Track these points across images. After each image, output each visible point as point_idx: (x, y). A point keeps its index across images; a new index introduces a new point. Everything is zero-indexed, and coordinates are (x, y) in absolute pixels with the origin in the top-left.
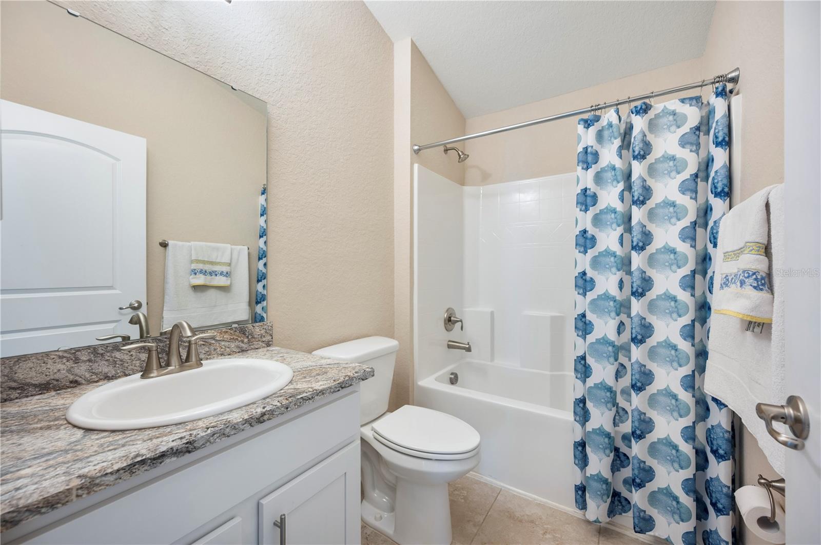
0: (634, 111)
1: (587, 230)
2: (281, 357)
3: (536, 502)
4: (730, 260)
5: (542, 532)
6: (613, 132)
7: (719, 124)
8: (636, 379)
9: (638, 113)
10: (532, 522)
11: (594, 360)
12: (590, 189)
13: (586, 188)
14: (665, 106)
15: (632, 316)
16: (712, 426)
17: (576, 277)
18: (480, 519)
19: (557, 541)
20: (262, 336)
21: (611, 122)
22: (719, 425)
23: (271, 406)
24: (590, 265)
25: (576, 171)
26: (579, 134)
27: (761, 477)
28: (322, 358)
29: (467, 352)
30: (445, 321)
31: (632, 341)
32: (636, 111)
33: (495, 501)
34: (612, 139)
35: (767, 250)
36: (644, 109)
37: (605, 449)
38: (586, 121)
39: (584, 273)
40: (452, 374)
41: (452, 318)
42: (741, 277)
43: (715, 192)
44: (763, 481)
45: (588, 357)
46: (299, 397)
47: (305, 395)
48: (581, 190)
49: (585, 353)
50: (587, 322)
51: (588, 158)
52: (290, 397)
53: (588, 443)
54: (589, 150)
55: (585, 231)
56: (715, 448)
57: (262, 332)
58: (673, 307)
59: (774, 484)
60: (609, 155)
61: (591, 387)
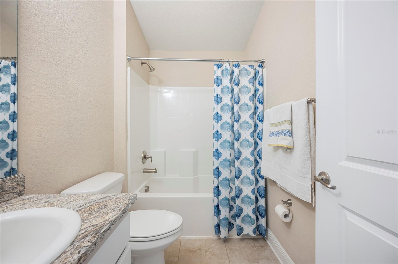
0: (235, 65)
1: (218, 112)
2: (45, 202)
3: (197, 239)
4: (273, 126)
5: (205, 252)
6: (228, 72)
7: (260, 77)
8: (237, 174)
9: (236, 67)
10: (199, 249)
11: (222, 168)
12: (219, 95)
13: (218, 94)
14: (244, 67)
15: (235, 149)
16: (260, 187)
17: (214, 133)
18: (176, 259)
19: (212, 253)
20: (13, 188)
21: (227, 68)
22: (262, 186)
23: (85, 248)
24: (220, 128)
25: (214, 86)
26: (214, 70)
27: (283, 201)
28: (89, 195)
29: (155, 174)
30: (142, 158)
31: (235, 159)
32: (236, 66)
33: (180, 247)
34: (228, 75)
35: (291, 123)
36: (238, 66)
37: (227, 205)
38: (218, 65)
39: (217, 131)
40: (146, 187)
41: (146, 156)
42: (284, 133)
43: (260, 102)
44: (284, 202)
45: (219, 168)
46: (102, 231)
47: (105, 228)
48: (216, 95)
49: (218, 166)
50: (219, 152)
51: (218, 82)
52: (96, 234)
53: (220, 205)
54: (219, 78)
55: (217, 113)
56: (261, 194)
57: (13, 185)
58: (248, 144)
59: (287, 202)
60: (226, 82)
61: (221, 180)
